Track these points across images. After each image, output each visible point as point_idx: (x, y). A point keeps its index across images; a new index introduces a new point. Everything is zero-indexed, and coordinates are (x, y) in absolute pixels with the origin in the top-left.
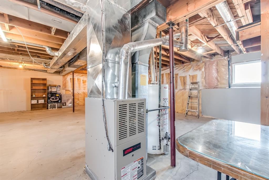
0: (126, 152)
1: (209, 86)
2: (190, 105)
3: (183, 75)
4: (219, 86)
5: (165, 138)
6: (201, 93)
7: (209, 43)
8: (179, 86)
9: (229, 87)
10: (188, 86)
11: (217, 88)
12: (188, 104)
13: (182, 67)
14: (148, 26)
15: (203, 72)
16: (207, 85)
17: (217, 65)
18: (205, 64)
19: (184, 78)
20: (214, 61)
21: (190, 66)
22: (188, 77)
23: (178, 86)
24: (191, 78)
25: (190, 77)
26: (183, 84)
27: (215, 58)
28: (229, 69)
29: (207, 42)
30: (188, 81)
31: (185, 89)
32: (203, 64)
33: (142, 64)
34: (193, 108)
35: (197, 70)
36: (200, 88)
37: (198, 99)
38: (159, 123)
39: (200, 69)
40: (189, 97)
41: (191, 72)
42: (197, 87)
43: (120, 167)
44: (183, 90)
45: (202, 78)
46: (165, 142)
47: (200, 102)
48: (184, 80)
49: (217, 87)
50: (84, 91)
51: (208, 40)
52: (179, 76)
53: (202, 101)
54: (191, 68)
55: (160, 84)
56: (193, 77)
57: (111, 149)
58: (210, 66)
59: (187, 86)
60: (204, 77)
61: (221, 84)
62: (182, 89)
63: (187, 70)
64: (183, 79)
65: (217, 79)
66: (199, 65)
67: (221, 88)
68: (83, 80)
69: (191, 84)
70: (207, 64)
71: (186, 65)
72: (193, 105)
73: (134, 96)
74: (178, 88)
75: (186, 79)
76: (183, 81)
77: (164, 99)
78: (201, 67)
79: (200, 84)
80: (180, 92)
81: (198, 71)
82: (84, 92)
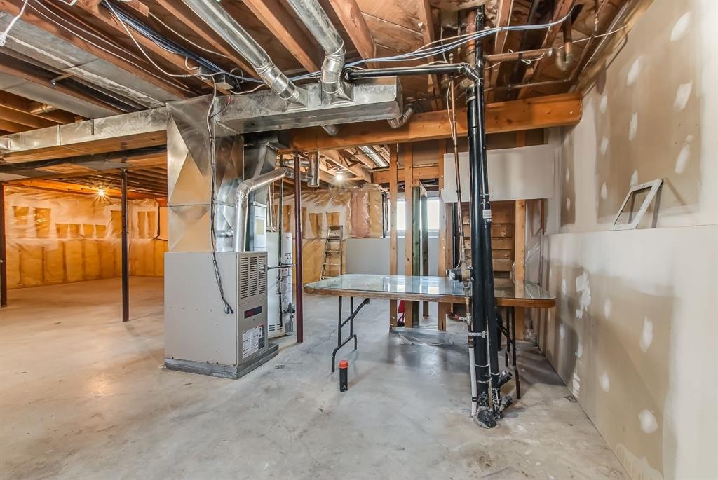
0: (248, 314)
1: (358, 234)
2: (327, 268)
3: (316, 211)
4: (372, 234)
5: (288, 311)
6: (344, 247)
7: (353, 168)
8: (309, 233)
9: (384, 237)
10: (325, 233)
11: (368, 237)
12: (324, 266)
13: (314, 196)
14: (267, 152)
15: (348, 208)
16: (354, 232)
17: (369, 199)
18: (352, 195)
19: (317, 217)
20: (364, 192)
21: (327, 195)
22: (324, 216)
23: (306, 233)
24: (330, 217)
25: (327, 217)
26: (315, 229)
27: (364, 188)
28: (383, 207)
29: (349, 166)
30: (325, 224)
31: (318, 238)
32: (349, 194)
33: (259, 204)
34: (332, 274)
35: (338, 204)
36: (344, 238)
37: (340, 257)
38: (279, 289)
39: (344, 203)
40: (326, 253)
41: (329, 208)
42: (338, 235)
43: (242, 329)
44: (316, 240)
45: (347, 220)
46: (287, 318)
47: (344, 262)
48: (317, 221)
49: (369, 235)
50: (20, 242)
51: (350, 163)
52: (308, 212)
53: (346, 259)
54: (329, 199)
55: (280, 232)
56: (333, 216)
57: (230, 310)
58: (358, 198)
59: (323, 232)
60: (350, 218)
61: (374, 231)
62: (314, 237)
63: (322, 203)
64: (315, 217)
65: (368, 222)
66: (342, 196)
67: (374, 237)
68: (15, 207)
69: (330, 230)
70: (355, 194)
71: (320, 193)
72: (333, 269)
73: (248, 249)
74: (306, 237)
75: (321, 220)
76: (315, 222)
77: (287, 255)
78: (344, 200)
79: (344, 230)
80: (309, 245)
81: (341, 206)
82: (20, 246)
